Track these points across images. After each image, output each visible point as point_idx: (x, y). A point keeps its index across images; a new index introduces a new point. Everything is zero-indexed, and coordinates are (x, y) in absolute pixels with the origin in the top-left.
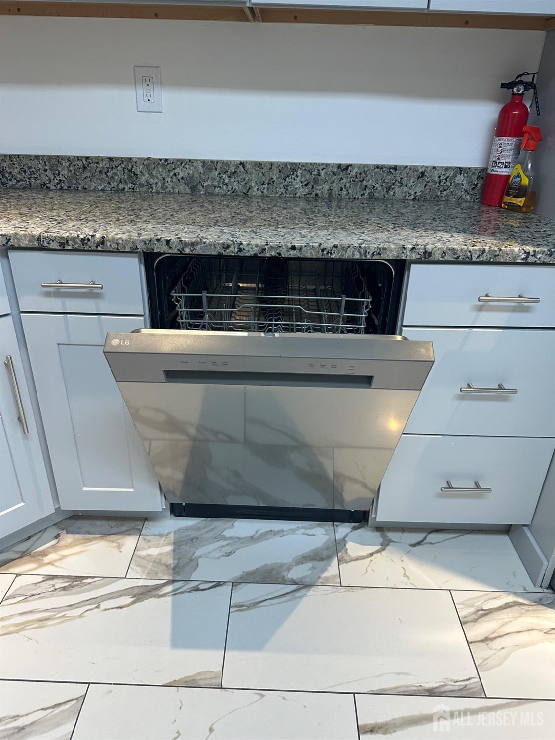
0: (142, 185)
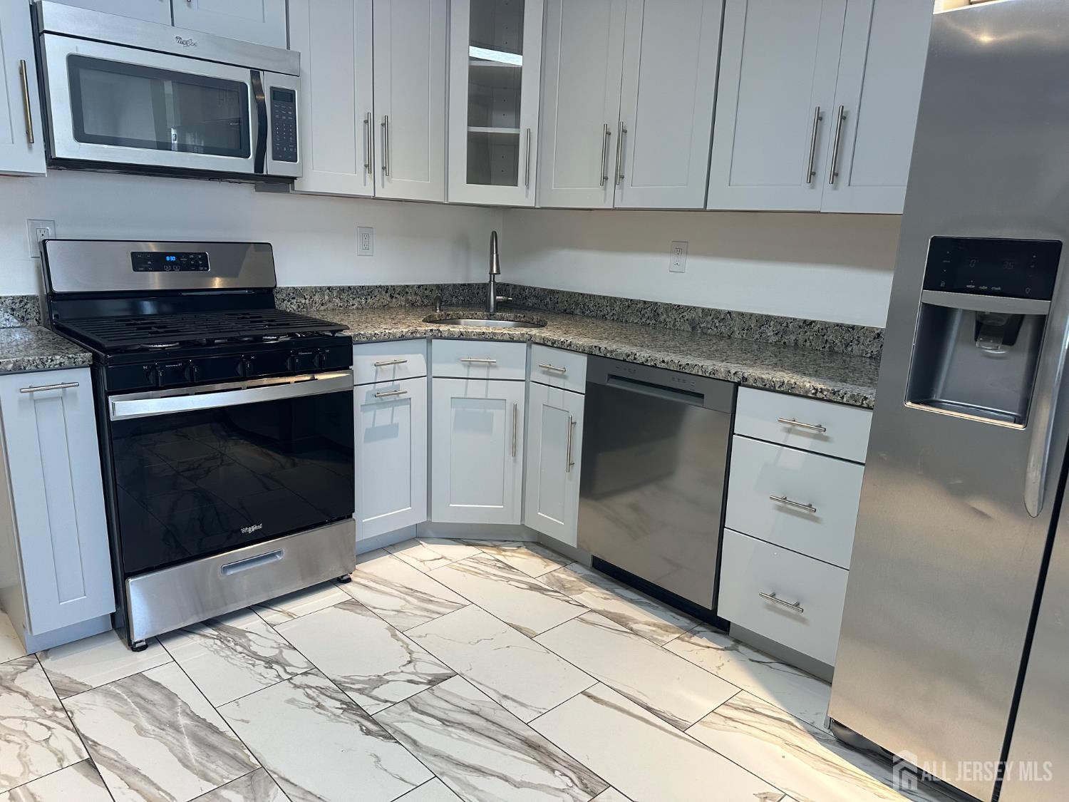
0: (661, 322)
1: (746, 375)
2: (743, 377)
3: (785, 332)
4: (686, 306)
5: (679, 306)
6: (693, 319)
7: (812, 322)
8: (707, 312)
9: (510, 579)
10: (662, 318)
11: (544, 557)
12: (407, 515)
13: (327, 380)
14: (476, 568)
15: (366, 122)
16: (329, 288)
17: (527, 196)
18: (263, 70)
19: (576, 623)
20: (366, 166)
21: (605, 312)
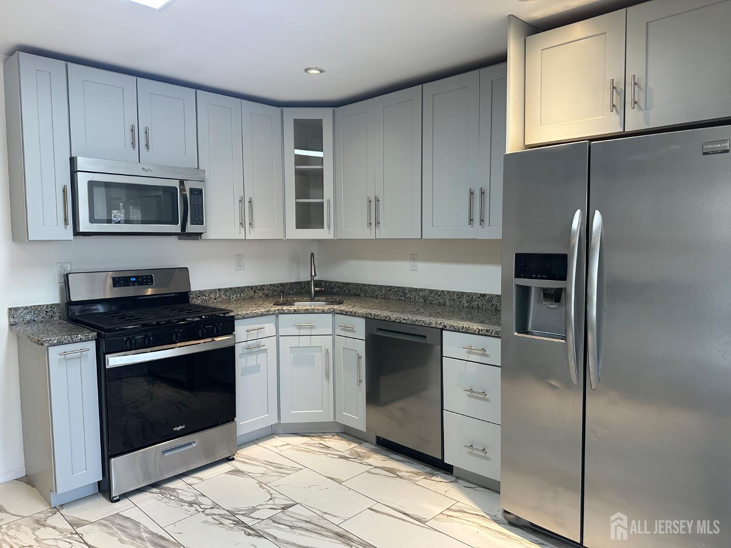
0: (407, 298)
1: (445, 324)
2: (444, 326)
3: (472, 301)
4: (420, 289)
5: (416, 289)
6: (425, 296)
7: (485, 295)
8: (431, 291)
9: (327, 454)
10: (408, 296)
11: (349, 440)
12: (266, 419)
13: (221, 341)
14: (308, 449)
15: (240, 201)
16: (219, 290)
17: (329, 233)
18: (186, 180)
19: (366, 473)
20: (240, 224)
21: (377, 294)
